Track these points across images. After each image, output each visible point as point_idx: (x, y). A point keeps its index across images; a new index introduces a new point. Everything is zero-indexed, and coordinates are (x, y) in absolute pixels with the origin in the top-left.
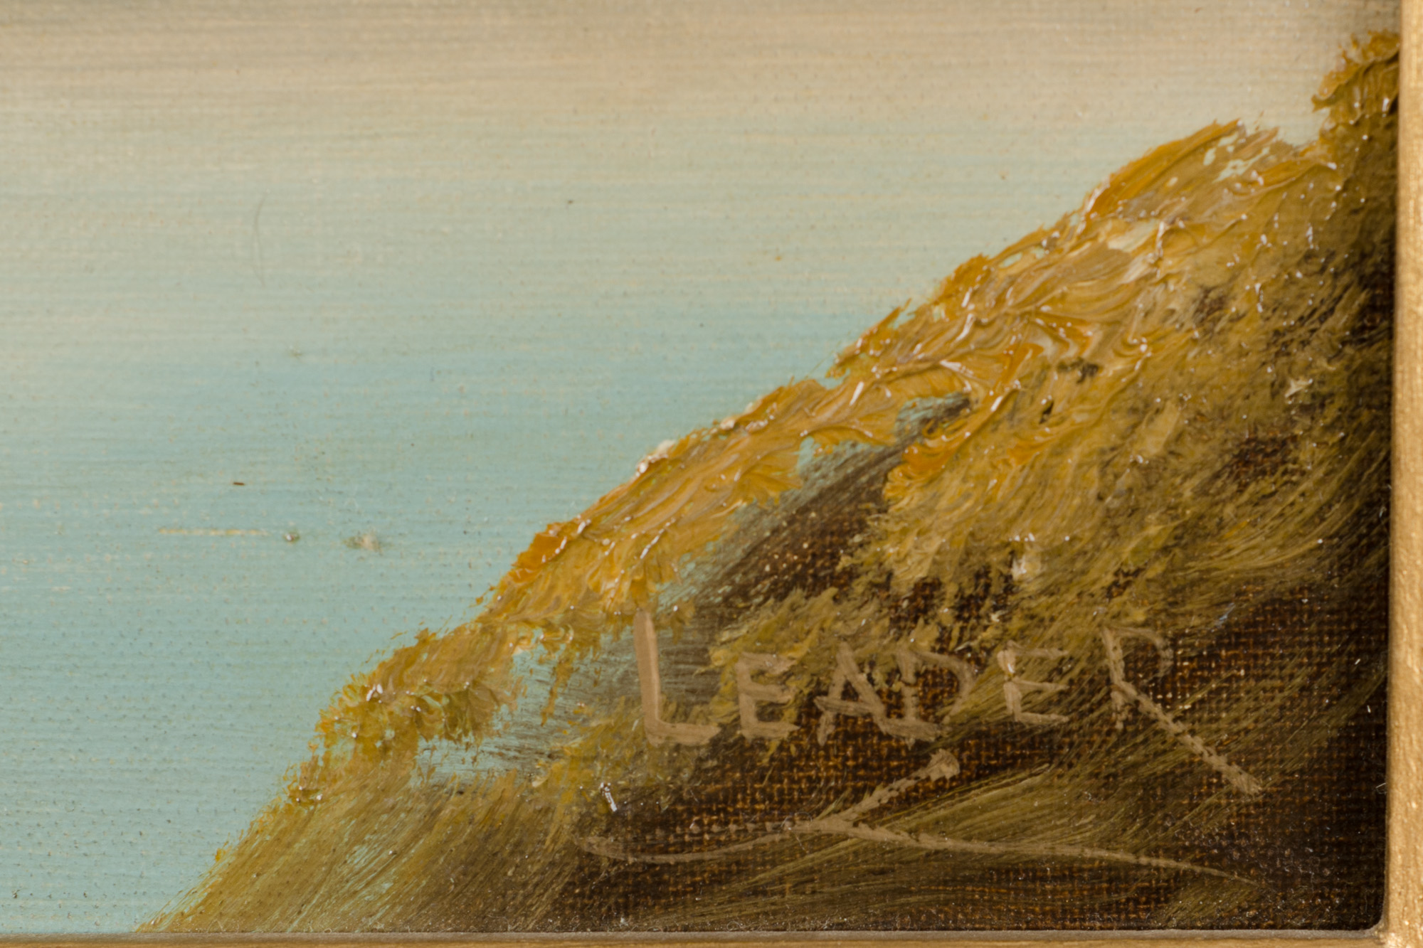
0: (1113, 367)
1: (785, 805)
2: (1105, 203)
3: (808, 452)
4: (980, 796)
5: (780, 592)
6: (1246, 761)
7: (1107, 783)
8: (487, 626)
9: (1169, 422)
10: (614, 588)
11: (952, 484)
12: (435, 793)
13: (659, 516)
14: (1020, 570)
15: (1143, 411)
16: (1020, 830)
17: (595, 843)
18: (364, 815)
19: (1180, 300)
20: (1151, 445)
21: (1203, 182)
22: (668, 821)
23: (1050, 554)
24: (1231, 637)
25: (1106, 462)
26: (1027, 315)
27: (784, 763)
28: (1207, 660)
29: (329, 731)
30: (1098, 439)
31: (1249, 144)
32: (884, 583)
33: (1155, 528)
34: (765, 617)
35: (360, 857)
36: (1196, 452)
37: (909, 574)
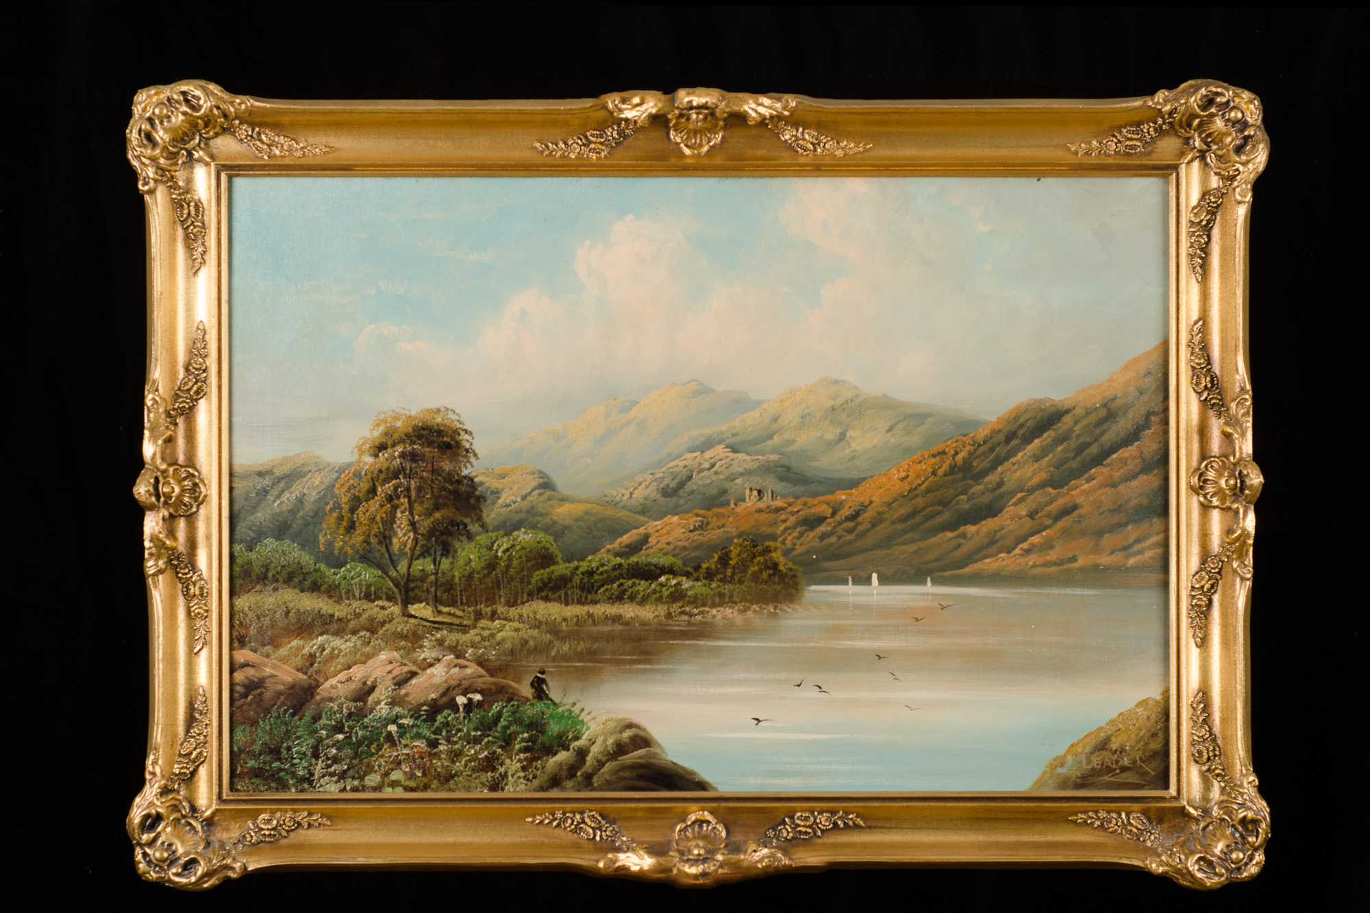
0: (1137, 725)
1: (1099, 776)
2: (1136, 706)
3: (1102, 734)
4: (1122, 775)
5: (1099, 751)
6: (1153, 770)
7: (1137, 773)
8: (1065, 755)
9: (1144, 731)
10: (1080, 750)
11: (1119, 738)
12: (1059, 774)
13: (1085, 741)
14: (1127, 748)
15: (1141, 730)
16: (1127, 779)
17: (1078, 780)
18: (1050, 777)
19: (1145, 717)
20: (1142, 734)
21: (1147, 704)
22: (1086, 777)
23: (1130, 746)
24: (1151, 756)
25: (1137, 735)
26: (1127, 718)
27: (1100, 771)
28: (1148, 759)
29: (1046, 767)
30: (1136, 733)
31: (1153, 699)
32: (1111, 750)
33: (1142, 743)
34: (1097, 753)
35: (1050, 782)
36: (1147, 735)
37: (1114, 748)
